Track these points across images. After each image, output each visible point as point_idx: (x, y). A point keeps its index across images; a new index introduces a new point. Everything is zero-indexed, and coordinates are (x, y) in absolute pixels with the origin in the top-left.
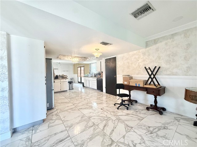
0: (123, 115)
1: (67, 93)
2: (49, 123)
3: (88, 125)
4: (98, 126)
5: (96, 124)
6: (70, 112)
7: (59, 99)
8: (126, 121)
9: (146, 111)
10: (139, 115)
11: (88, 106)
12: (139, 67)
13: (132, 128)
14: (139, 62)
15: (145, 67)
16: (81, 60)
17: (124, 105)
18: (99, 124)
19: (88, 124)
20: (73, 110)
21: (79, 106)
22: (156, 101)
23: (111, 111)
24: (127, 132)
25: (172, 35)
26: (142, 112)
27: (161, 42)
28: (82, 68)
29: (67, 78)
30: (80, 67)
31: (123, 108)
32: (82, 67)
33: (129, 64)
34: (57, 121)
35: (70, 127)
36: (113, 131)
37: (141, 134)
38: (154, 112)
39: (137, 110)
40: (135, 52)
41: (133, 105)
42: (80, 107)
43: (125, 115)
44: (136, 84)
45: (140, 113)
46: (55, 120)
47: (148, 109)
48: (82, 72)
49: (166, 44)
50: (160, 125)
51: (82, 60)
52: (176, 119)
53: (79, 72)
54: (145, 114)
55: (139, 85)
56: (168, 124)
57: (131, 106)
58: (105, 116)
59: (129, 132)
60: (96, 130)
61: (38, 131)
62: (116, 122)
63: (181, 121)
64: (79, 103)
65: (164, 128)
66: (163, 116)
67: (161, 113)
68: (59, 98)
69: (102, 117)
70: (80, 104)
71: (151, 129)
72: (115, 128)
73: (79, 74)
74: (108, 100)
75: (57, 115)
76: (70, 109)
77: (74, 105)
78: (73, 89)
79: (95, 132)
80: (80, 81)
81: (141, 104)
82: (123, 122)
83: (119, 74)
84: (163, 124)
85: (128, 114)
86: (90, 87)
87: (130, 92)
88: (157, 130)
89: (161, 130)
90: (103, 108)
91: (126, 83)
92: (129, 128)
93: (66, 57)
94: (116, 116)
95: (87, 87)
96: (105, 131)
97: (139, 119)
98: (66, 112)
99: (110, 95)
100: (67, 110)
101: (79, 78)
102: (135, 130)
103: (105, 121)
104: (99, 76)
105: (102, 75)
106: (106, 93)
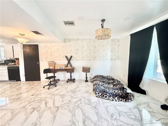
0: (55, 91)
4: (40, 107)
5: (36, 107)
8: (59, 93)
9: (67, 83)
10: (64, 87)
12: (60, 55)
13: (64, 95)
14: (60, 52)
15: (65, 56)
17: (52, 85)
18: (40, 106)
19: (27, 112)
22: (71, 76)
23: (44, 92)
24: (63, 98)
25: (77, 39)
26: (65, 85)
27: (72, 41)
31: (52, 87)
33: (52, 52)
36: (54, 102)
37: (70, 95)
38: (71, 83)
39: (62, 85)
40: (57, 44)
41: (58, 83)
43: (56, 91)
44: (60, 67)
45: (64, 86)
47: (67, 82)
49: (75, 43)
50: (75, 87)
52: (80, 82)
54: (67, 85)
55: (62, 68)
56: (78, 85)
57: (57, 84)
58: (40, 98)
59: (64, 97)
60: (41, 110)
62: (53, 97)
63: (82, 82)
65: (78, 88)
66: (75, 83)
67: (74, 82)
69: (38, 100)
71: (73, 90)
72: (55, 100)
74: (33, 86)
81: (62, 80)
82: (57, 94)
83: (42, 61)
84: (76, 86)
85: (58, 89)
87: (54, 74)
88: (75, 90)
89: (77, 89)
90: (34, 94)
91: (51, 68)
92: (62, 96)
94: (50, 94)
96: (48, 106)
97: (66, 89)
99: (32, 82)
102: (66, 95)
103: (43, 101)
104: (13, 64)
105: (18, 62)
106: (26, 81)
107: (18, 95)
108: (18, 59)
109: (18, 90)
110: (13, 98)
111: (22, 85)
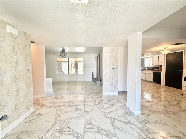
104: (157, 70)
105: (161, 68)
106: (165, 85)
107: (157, 91)
108: (161, 66)
109: (158, 88)
110: (154, 91)
111: (161, 87)
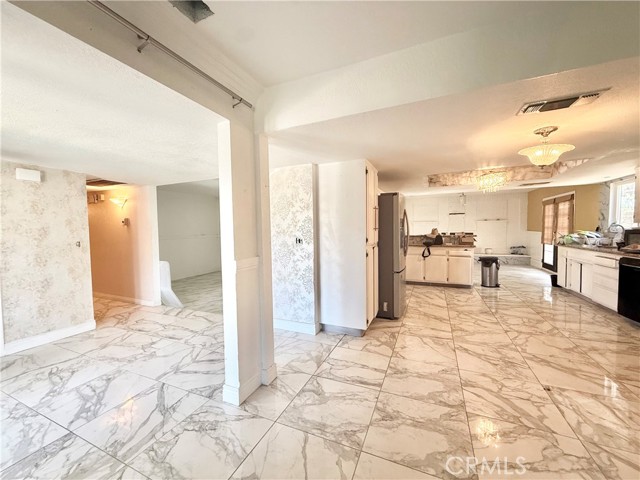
1: (463, 295)
2: (369, 342)
3: (441, 396)
4: (471, 418)
5: (468, 410)
6: (425, 343)
7: (429, 304)
11: (499, 356)
16: (530, 175)
19: (445, 395)
20: (436, 343)
21: (467, 342)
28: (564, 207)
29: (475, 243)
30: (555, 202)
32: (563, 200)
34: (383, 346)
35: (397, 372)
42: (465, 346)
46: (383, 343)
48: (563, 221)
51: (537, 177)
53: (549, 222)
58: (535, 414)
60: (452, 423)
61: (346, 346)
62: (566, 464)
64: (473, 334)
68: (430, 300)
70: (477, 338)
73: (548, 233)
75: (394, 337)
76: (431, 337)
77: (453, 331)
78: (497, 286)
79: (445, 423)
80: (551, 263)
86: (584, 292)
90: (561, 390)
93: (464, 175)
94: (595, 450)
95: (569, 292)
98: (416, 340)
100: (424, 336)
101: (549, 249)
103: (513, 426)
